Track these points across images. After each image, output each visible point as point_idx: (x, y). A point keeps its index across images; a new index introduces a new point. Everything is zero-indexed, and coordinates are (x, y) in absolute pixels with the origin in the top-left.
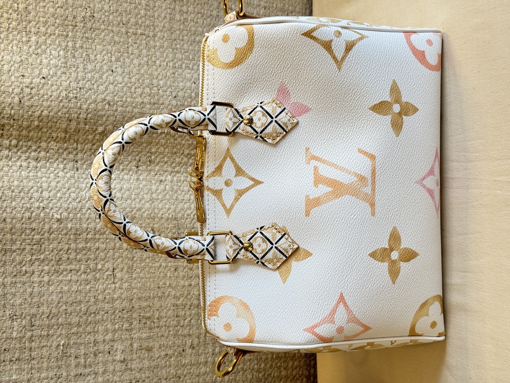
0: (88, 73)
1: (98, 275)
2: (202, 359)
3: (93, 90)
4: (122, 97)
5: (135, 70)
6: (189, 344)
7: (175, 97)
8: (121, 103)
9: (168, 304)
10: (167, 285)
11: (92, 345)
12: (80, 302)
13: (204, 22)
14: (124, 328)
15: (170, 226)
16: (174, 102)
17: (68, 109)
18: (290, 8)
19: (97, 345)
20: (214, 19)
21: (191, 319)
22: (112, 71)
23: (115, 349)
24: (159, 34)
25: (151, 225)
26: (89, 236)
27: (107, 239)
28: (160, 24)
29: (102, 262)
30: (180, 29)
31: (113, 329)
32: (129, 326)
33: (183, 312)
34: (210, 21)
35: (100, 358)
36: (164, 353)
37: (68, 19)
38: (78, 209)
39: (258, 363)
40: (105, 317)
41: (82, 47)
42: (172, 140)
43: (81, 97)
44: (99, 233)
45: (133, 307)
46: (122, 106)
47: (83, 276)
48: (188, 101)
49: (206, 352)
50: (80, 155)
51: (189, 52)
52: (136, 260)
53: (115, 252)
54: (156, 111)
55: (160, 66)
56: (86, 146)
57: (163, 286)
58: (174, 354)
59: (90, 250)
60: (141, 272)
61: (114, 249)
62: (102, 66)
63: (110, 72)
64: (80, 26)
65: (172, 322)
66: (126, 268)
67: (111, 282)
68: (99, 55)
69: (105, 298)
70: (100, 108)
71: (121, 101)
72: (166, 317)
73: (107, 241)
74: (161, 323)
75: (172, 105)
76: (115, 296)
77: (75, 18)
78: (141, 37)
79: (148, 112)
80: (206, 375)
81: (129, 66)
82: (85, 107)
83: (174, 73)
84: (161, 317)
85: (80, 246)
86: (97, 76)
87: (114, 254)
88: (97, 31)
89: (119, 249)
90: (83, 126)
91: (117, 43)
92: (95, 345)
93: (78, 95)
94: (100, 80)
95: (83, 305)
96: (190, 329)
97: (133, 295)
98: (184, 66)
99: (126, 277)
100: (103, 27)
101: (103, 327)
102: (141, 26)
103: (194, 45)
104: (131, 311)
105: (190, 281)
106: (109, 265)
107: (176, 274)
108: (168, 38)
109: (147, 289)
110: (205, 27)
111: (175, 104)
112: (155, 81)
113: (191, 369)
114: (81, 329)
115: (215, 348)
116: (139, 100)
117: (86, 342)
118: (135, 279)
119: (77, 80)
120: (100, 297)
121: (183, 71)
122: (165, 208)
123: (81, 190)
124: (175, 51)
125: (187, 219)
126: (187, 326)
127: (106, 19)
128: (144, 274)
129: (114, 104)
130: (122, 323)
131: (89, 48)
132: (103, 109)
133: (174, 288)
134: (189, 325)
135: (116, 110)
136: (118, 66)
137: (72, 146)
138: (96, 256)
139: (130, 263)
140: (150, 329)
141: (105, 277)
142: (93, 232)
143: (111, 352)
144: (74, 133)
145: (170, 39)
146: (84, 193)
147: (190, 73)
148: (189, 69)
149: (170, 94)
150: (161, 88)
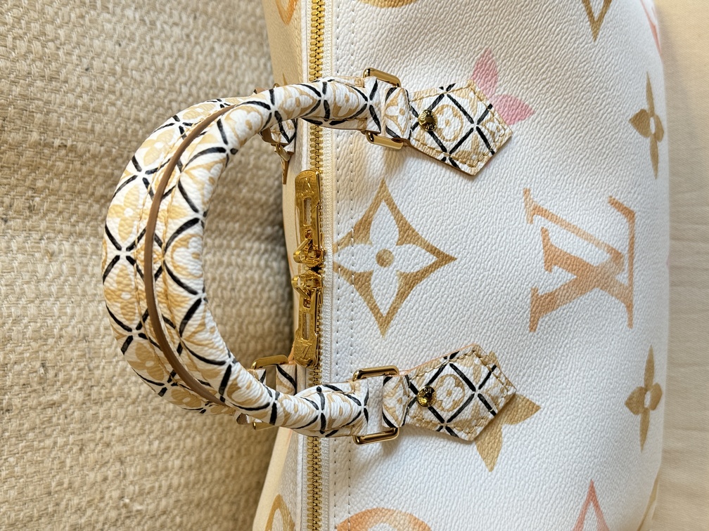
7: (87, 70)
10: (65, 485)
16: (85, 81)
42: (77, 164)
54: (53, 96)
75: (83, 87)
111: (88, 86)
112: (49, 28)
116: (22, 66)
121: (99, 15)
122: (65, 314)
125: (104, 337)
147: (109, 21)
148: (108, 13)
149: (78, 62)
150: (61, 44)
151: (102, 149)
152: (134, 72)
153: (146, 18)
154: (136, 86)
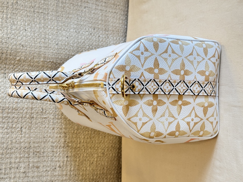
0: (13, 30)
1: (13, 130)
2: (64, 173)
3: (15, 39)
4: (30, 43)
5: (37, 30)
6: (58, 165)
7: (57, 44)
8: (29, 46)
9: (48, 146)
11: (9, 164)
12: (4, 143)
13: (73, 8)
14: (25, 156)
15: (51, 107)
16: (56, 47)
17: (1, 48)
18: (118, 3)
19: (11, 164)
20: (79, 7)
21: (60, 153)
22: (25, 30)
23: (20, 166)
24: (50, 13)
25: (42, 107)
26: (9, 111)
27: (18, 112)
28: (51, 8)
29: (16, 124)
30: (61, 11)
31: (20, 157)
32: (28, 156)
33: (56, 150)
34: (77, 8)
35: (13, 170)
36: (45, 169)
37: (4, 4)
38: (4, 97)
39: (93, 175)
40: (16, 151)
41: (10, 18)
42: (55, 65)
43: (9, 42)
44: (15, 110)
45: (30, 146)
46: (30, 48)
47: (6, 130)
48: (63, 47)
49: (67, 169)
50: (7, 71)
51: (65, 22)
52: (33, 124)
53: (23, 119)
54: (47, 51)
55: (50, 29)
56: (10, 66)
57: (46, 136)
58: (50, 170)
59: (9, 117)
60: (35, 129)
61: (22, 118)
62: (20, 27)
63: (24, 31)
64: (10, 7)
65: (50, 155)
66: (27, 127)
67: (20, 134)
68: (19, 22)
69: (16, 141)
70: (18, 48)
71: (29, 45)
72: (47, 152)
73: (19, 113)
74: (44, 155)
75: (55, 48)
76: (22, 141)
77: (8, 3)
78: (41, 14)
79: (43, 51)
80: (66, 181)
81: (34, 28)
82: (10, 47)
83: (57, 33)
84: (45, 152)
85: (5, 115)
86: (17, 32)
87: (22, 120)
88: (19, 10)
89: (25, 117)
90: (9, 56)
91: (29, 16)
92: (10, 164)
93: (7, 41)
94: (19, 34)
95: (5, 145)
96: (59, 158)
97: (31, 141)
98: (62, 29)
99: (28, 131)
100: (22, 8)
101: (15, 155)
102: (41, 9)
103: (68, 19)
104: (29, 148)
105: (60, 134)
106: (19, 126)
107: (53, 131)
108: (55, 15)
109: (38, 138)
110: (74, 10)
111: (57, 48)
112: (47, 36)
113: (58, 177)
114: (3, 156)
115: (71, 168)
116: (38, 45)
117: (6, 163)
118: (32, 132)
119: (7, 34)
120: (14, 141)
121: (62, 32)
123: (7, 88)
124: (58, 22)
126: (58, 156)
127: (24, 4)
128: (37, 130)
129: (25, 46)
130: (24, 154)
131: (14, 18)
132: (19, 49)
133: (52, 138)
134: (59, 156)
135: (26, 49)
136: (28, 28)
137: (3, 66)
138: (13, 120)
139: (30, 125)
140: (39, 157)
141: (17, 131)
142: (11, 109)
143: (18, 168)
144: (5, 60)
145: (56, 16)
146: (8, 89)
147: (65, 33)
148: (65, 31)
149: (54, 43)
150: (50, 39)
151: (61, 62)
152: (71, 44)
153: (77, 31)
154: (72, 47)
